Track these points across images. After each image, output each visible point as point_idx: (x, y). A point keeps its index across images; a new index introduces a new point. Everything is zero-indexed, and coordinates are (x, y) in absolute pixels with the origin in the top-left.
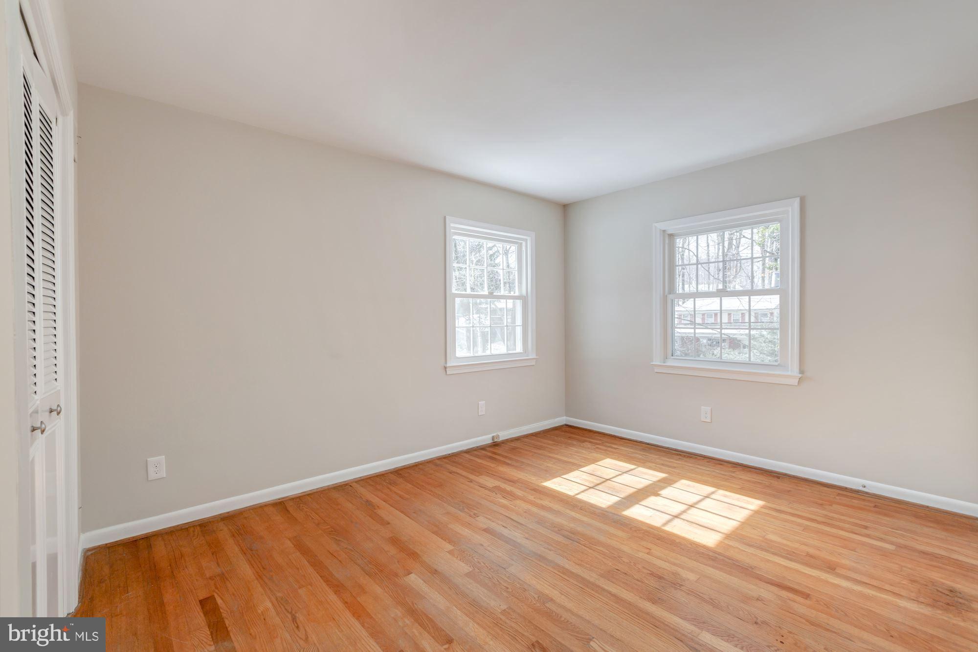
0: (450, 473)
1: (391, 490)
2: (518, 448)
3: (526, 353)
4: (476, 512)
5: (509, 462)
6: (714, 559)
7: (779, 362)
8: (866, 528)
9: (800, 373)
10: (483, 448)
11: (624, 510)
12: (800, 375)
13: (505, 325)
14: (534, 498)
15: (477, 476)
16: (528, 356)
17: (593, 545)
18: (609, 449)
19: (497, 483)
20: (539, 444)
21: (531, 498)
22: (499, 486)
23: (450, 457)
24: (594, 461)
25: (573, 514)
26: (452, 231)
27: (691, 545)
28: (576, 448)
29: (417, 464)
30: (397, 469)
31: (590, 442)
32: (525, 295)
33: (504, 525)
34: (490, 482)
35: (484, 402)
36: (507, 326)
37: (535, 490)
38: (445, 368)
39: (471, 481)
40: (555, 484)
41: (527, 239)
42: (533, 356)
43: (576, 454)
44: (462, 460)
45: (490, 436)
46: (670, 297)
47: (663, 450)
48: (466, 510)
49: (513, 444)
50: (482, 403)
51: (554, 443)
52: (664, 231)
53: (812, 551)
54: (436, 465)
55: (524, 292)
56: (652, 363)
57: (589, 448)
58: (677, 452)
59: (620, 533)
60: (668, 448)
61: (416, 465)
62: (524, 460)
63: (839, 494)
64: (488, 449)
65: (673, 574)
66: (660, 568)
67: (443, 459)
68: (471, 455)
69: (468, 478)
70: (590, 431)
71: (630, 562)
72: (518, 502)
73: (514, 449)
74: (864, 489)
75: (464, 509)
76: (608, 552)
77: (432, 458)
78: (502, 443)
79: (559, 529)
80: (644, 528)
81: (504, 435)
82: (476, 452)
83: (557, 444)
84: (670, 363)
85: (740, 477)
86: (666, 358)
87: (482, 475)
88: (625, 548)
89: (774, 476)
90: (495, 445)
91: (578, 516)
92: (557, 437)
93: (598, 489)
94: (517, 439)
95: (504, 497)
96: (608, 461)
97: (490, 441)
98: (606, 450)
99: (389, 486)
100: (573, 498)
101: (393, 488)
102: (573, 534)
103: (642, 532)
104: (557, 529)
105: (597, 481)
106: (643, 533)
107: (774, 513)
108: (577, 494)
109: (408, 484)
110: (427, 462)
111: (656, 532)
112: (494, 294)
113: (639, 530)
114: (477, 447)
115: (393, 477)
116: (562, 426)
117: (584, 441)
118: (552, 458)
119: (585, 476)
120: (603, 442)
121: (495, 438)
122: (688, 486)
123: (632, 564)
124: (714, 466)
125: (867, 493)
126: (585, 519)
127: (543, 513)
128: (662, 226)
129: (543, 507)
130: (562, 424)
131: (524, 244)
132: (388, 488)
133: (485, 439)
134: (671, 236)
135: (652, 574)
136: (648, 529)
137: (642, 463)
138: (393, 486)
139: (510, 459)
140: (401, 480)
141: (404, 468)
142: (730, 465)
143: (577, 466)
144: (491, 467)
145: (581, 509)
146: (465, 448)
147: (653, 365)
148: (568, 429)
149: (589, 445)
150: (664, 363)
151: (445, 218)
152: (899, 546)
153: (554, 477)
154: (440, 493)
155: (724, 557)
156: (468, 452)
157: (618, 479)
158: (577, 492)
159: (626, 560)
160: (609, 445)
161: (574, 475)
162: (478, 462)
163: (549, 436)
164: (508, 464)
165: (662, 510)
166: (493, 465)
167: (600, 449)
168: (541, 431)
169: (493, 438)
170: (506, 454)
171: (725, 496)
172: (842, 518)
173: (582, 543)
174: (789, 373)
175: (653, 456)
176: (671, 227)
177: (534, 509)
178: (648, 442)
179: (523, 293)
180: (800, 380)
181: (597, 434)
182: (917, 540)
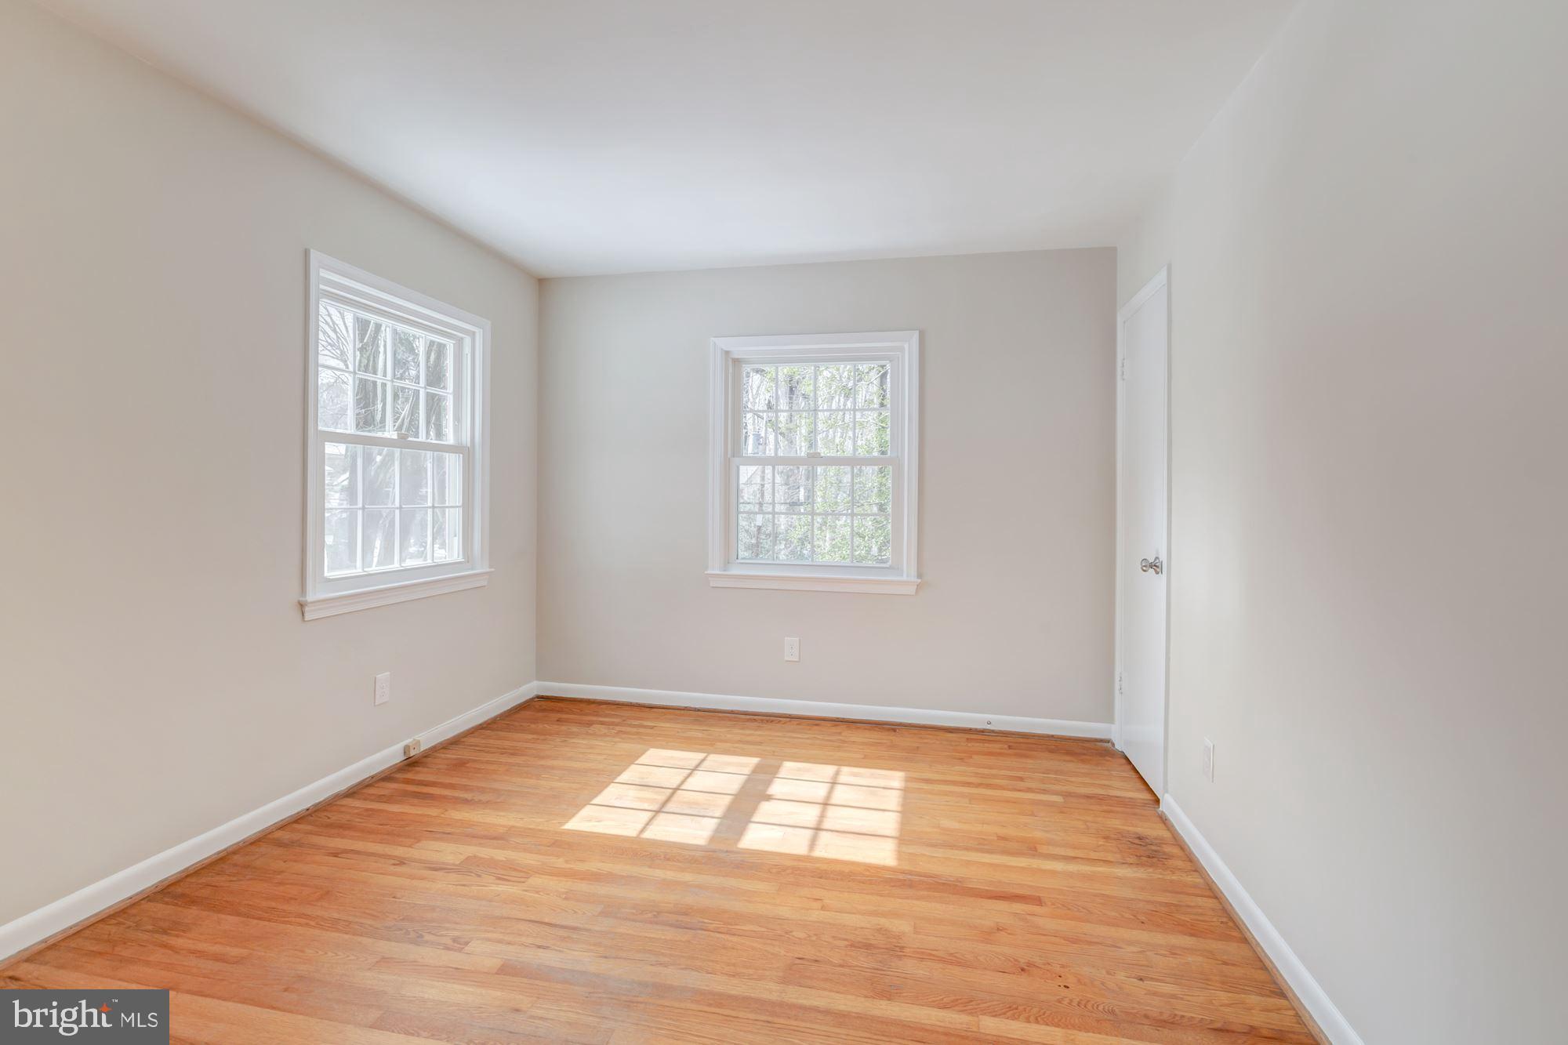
0: (336, 855)
1: (175, 950)
2: (468, 761)
3: (468, 562)
4: (456, 933)
5: (468, 796)
6: (911, 885)
7: (890, 563)
8: (1021, 779)
9: (918, 578)
10: (386, 777)
11: (738, 840)
12: (919, 581)
13: (430, 504)
14: (567, 862)
15: (410, 846)
16: (472, 569)
17: (731, 925)
18: (641, 730)
19: (470, 850)
20: (507, 744)
21: (560, 863)
22: (475, 857)
23: (310, 815)
24: (632, 759)
25: (659, 873)
26: (321, 287)
27: (868, 870)
28: (583, 739)
29: (221, 855)
30: (166, 883)
31: (602, 723)
32: (469, 445)
33: (539, 942)
34: (449, 852)
35: (388, 673)
36: (433, 507)
37: (556, 844)
38: (302, 606)
39: (401, 862)
40: (585, 821)
41: (474, 333)
42: (482, 567)
43: (590, 751)
44: (348, 817)
45: (400, 746)
46: (736, 460)
47: (728, 717)
48: (427, 937)
49: (452, 755)
50: (383, 676)
51: (535, 736)
52: (727, 353)
53: (1002, 831)
54: (279, 844)
55: (466, 439)
56: (706, 572)
57: (605, 735)
58: (748, 717)
59: (760, 886)
60: (732, 712)
61: (222, 859)
62: (496, 785)
63: (968, 739)
64: (399, 776)
65: (879, 930)
66: (856, 929)
67: (296, 826)
68: (365, 799)
69: (390, 857)
70: (589, 702)
71: (809, 936)
72: (536, 881)
73: (460, 765)
74: (989, 727)
75: (421, 936)
76: (763, 929)
77: (263, 831)
78: (426, 757)
79: (655, 915)
80: (789, 863)
81: (427, 738)
82: (371, 791)
83: (542, 737)
84: (735, 571)
85: (853, 739)
86: (727, 563)
87: (419, 841)
88: (784, 912)
89: (889, 730)
90: (412, 763)
91: (670, 875)
92: (534, 723)
93: (671, 810)
94: (455, 742)
95: (499, 879)
96: (653, 755)
97: (399, 759)
98: (637, 733)
99: (165, 938)
100: (637, 840)
101: (179, 942)
102: (686, 914)
103: (789, 871)
104: (650, 915)
105: (661, 797)
106: (792, 873)
107: (925, 786)
108: (642, 831)
109: (223, 916)
110: (252, 844)
111: (809, 865)
112: (410, 439)
113: (784, 871)
114: (372, 777)
115: (161, 910)
116: (532, 700)
117: (590, 724)
118: (553, 768)
119: (632, 792)
120: (624, 718)
121: (411, 748)
122: (799, 770)
123: (814, 938)
124: (810, 730)
125: (993, 731)
126: (688, 877)
127: (603, 890)
128: (724, 343)
129: (596, 877)
130: (531, 697)
131: (467, 340)
132: (165, 946)
133: (389, 756)
134: (737, 362)
135: (853, 945)
136: (795, 863)
137: (709, 745)
138: (177, 936)
139: (466, 788)
140: (193, 912)
141: (187, 876)
142: (829, 724)
143: (608, 777)
144: (431, 817)
145: (668, 859)
146: (343, 787)
147: (707, 574)
148: (544, 704)
149: (603, 729)
150: (725, 570)
151: (306, 254)
152: (1067, 795)
153: (579, 807)
154: (336, 915)
155: (921, 876)
156: (352, 793)
157: (692, 783)
158: (640, 826)
159: (802, 935)
160: (637, 723)
161: (611, 794)
162: (393, 813)
163: (516, 724)
164: (466, 801)
165: (791, 823)
166: (433, 812)
167: (625, 733)
168: (496, 717)
169: (406, 749)
170: (447, 780)
171: (855, 775)
172: (994, 772)
173: (711, 927)
174: (905, 578)
175: (718, 731)
176: (740, 347)
177: (583, 887)
178: (697, 707)
179: (464, 439)
180: (919, 587)
181: (604, 706)
182: (1072, 782)
